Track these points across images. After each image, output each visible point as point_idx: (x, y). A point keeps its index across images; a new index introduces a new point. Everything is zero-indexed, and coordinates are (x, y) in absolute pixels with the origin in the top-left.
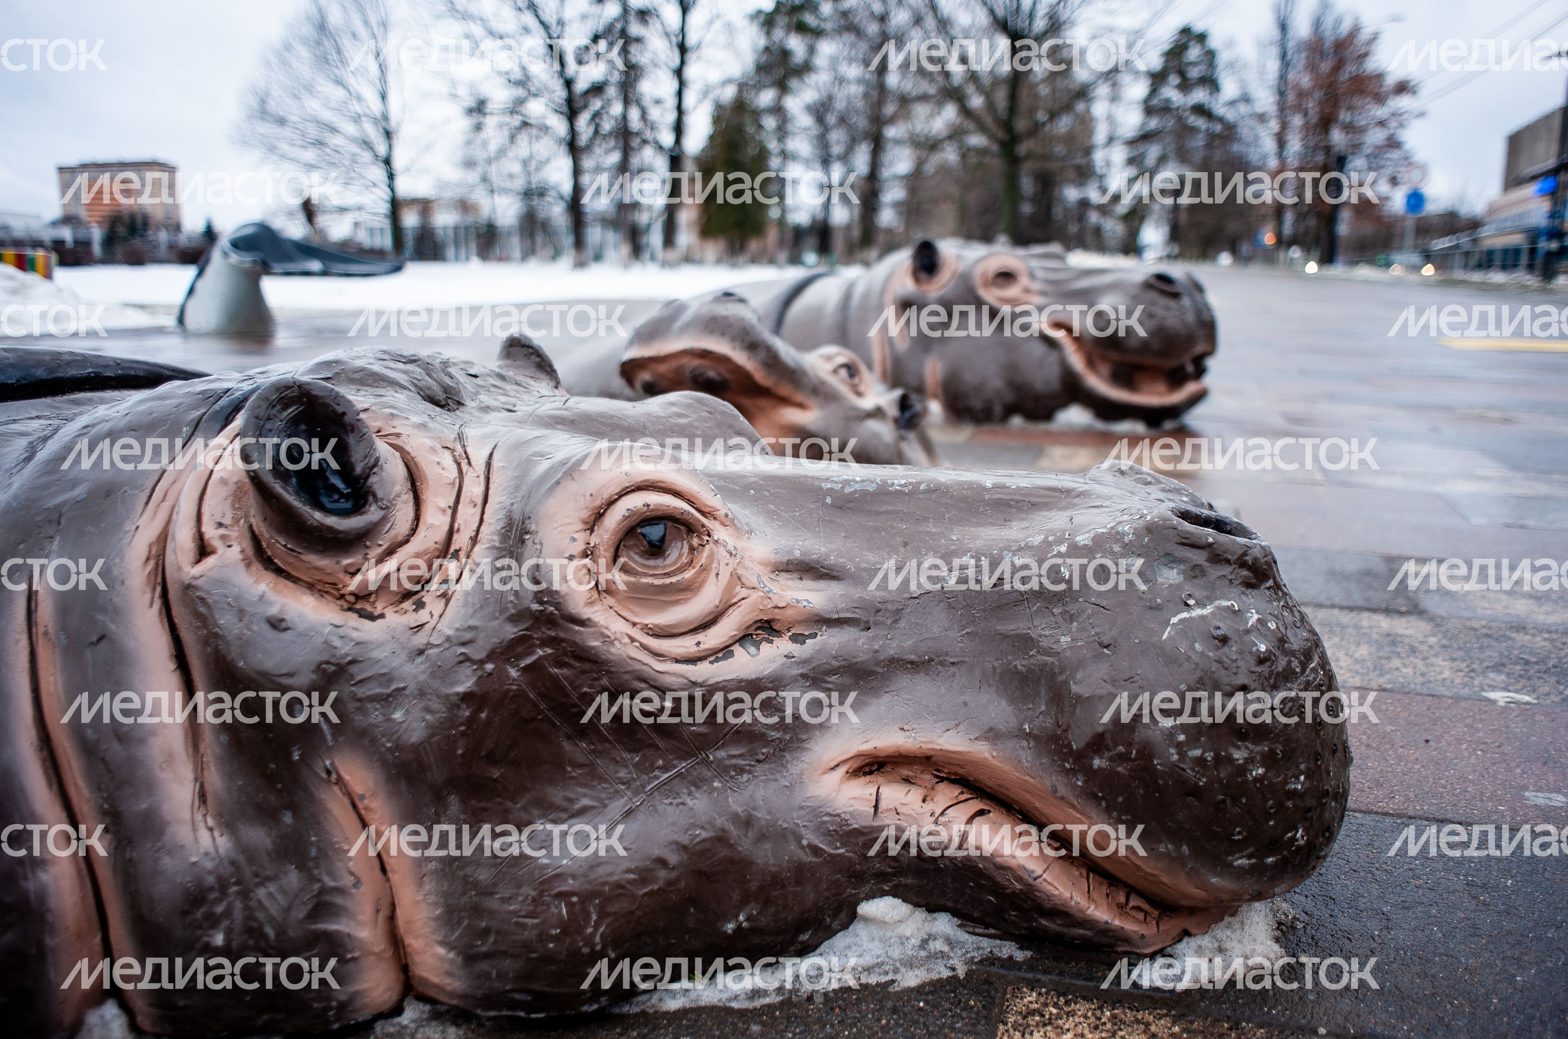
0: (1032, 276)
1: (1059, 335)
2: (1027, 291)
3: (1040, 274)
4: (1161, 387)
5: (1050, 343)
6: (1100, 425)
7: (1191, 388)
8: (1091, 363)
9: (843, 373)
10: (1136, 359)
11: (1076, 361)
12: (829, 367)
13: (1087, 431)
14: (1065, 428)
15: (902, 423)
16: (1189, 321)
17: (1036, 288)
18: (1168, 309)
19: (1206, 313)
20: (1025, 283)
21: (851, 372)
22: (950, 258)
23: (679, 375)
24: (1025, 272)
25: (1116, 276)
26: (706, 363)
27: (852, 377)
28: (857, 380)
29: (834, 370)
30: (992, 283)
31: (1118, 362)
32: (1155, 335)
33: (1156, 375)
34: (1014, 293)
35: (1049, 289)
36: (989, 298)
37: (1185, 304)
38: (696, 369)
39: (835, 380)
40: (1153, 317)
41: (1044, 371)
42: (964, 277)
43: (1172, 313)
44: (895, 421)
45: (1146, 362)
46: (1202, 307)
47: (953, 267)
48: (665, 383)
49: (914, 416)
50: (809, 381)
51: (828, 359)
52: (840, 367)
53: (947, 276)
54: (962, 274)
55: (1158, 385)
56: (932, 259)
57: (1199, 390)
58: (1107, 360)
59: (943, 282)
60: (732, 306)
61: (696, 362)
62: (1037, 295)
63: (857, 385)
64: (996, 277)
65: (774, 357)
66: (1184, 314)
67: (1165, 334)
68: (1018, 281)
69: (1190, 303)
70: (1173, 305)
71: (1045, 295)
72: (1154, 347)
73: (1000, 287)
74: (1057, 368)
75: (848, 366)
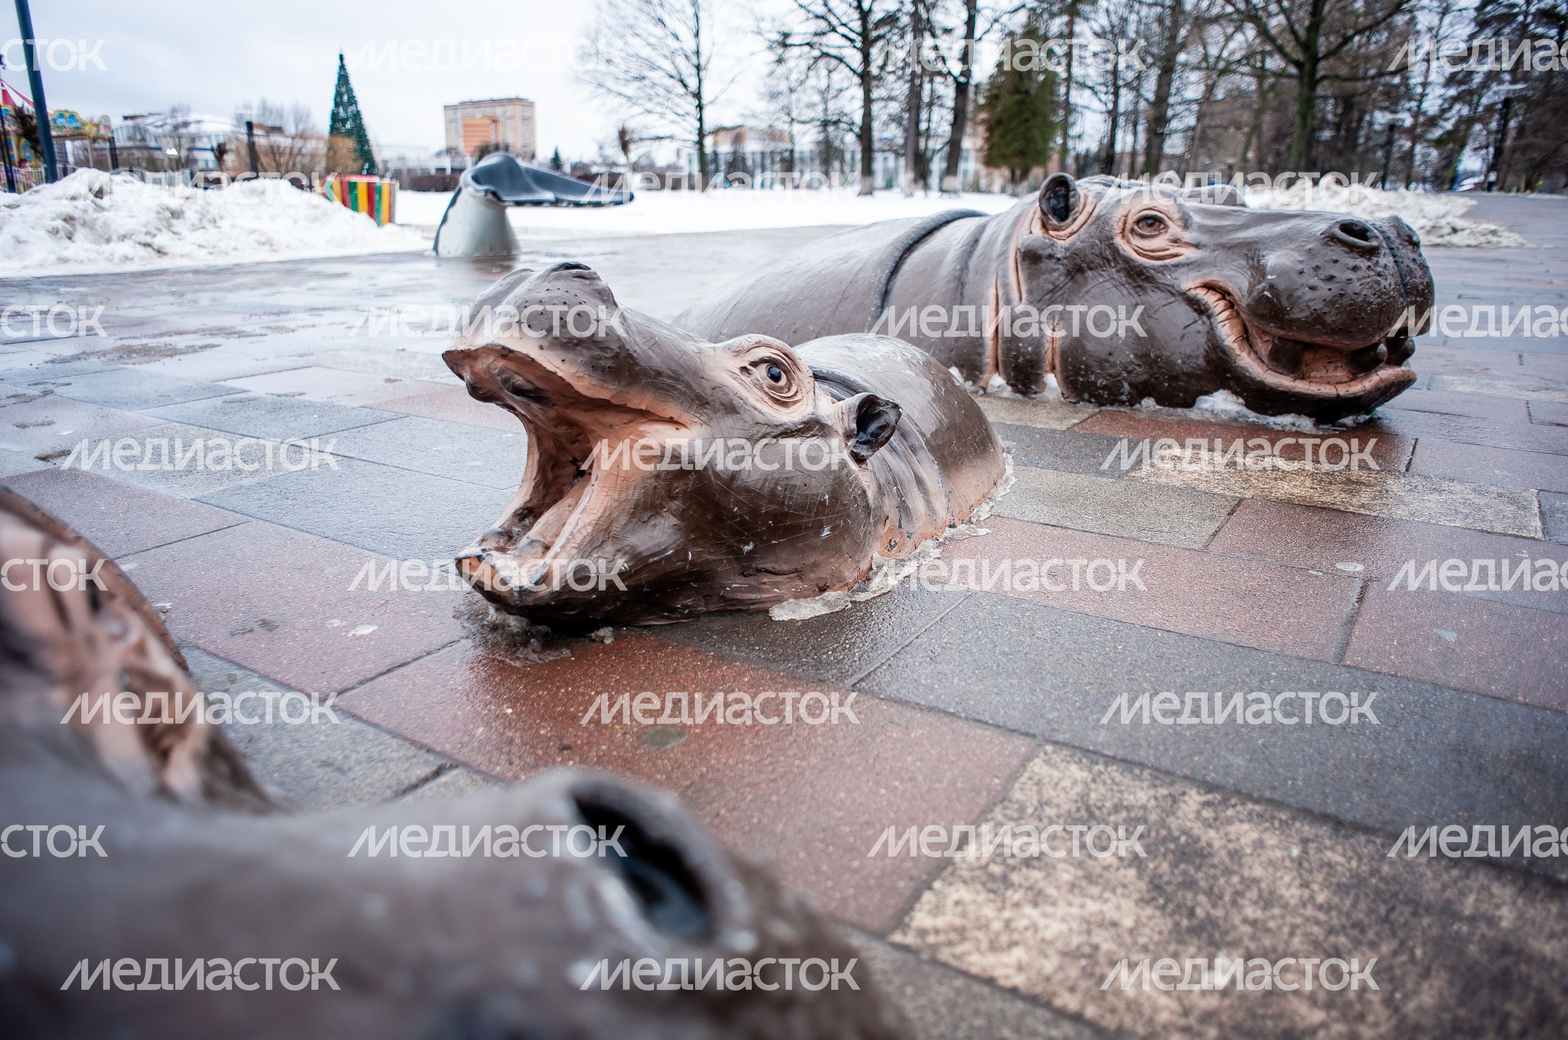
0: (1186, 223)
1: (1210, 299)
2: (1176, 241)
3: (1197, 219)
4: (1341, 374)
5: (1201, 309)
6: (1252, 416)
7: (1386, 373)
8: (1246, 337)
9: (761, 372)
10: (1304, 337)
11: (1227, 333)
12: (735, 364)
13: (1236, 420)
14: (1208, 415)
15: (864, 437)
16: (1386, 283)
17: (1187, 236)
18: (1355, 269)
19: (1419, 273)
20: (1175, 229)
21: (776, 370)
22: (1086, 197)
23: (492, 376)
24: (1176, 216)
25: (1292, 223)
26: (511, 365)
27: (776, 378)
28: (783, 381)
29: (744, 369)
30: (1132, 231)
31: (1280, 338)
32: (1331, 303)
33: (1332, 355)
34: (1159, 242)
35: (1204, 239)
36: (1127, 248)
37: (1383, 261)
38: (502, 372)
39: (743, 383)
40: (1331, 278)
41: (1185, 341)
42: (1101, 222)
43: (1360, 274)
44: (848, 436)
45: (1318, 340)
46: (1412, 265)
47: (1088, 209)
48: (488, 386)
49: (883, 428)
50: (688, 386)
51: (738, 353)
52: (755, 364)
53: (1081, 219)
54: (1098, 218)
55: (1336, 369)
56: (1066, 197)
57: (1396, 376)
58: (1265, 333)
59: (1075, 227)
60: (561, 284)
61: (501, 363)
62: (1188, 244)
63: (780, 390)
64: (1138, 222)
65: (616, 356)
66: (1379, 275)
67: (1346, 301)
68: (1166, 227)
69: (1391, 259)
70: (1363, 263)
71: (1197, 246)
72: (1329, 319)
73: (1143, 237)
74: (1202, 339)
75: (771, 362)
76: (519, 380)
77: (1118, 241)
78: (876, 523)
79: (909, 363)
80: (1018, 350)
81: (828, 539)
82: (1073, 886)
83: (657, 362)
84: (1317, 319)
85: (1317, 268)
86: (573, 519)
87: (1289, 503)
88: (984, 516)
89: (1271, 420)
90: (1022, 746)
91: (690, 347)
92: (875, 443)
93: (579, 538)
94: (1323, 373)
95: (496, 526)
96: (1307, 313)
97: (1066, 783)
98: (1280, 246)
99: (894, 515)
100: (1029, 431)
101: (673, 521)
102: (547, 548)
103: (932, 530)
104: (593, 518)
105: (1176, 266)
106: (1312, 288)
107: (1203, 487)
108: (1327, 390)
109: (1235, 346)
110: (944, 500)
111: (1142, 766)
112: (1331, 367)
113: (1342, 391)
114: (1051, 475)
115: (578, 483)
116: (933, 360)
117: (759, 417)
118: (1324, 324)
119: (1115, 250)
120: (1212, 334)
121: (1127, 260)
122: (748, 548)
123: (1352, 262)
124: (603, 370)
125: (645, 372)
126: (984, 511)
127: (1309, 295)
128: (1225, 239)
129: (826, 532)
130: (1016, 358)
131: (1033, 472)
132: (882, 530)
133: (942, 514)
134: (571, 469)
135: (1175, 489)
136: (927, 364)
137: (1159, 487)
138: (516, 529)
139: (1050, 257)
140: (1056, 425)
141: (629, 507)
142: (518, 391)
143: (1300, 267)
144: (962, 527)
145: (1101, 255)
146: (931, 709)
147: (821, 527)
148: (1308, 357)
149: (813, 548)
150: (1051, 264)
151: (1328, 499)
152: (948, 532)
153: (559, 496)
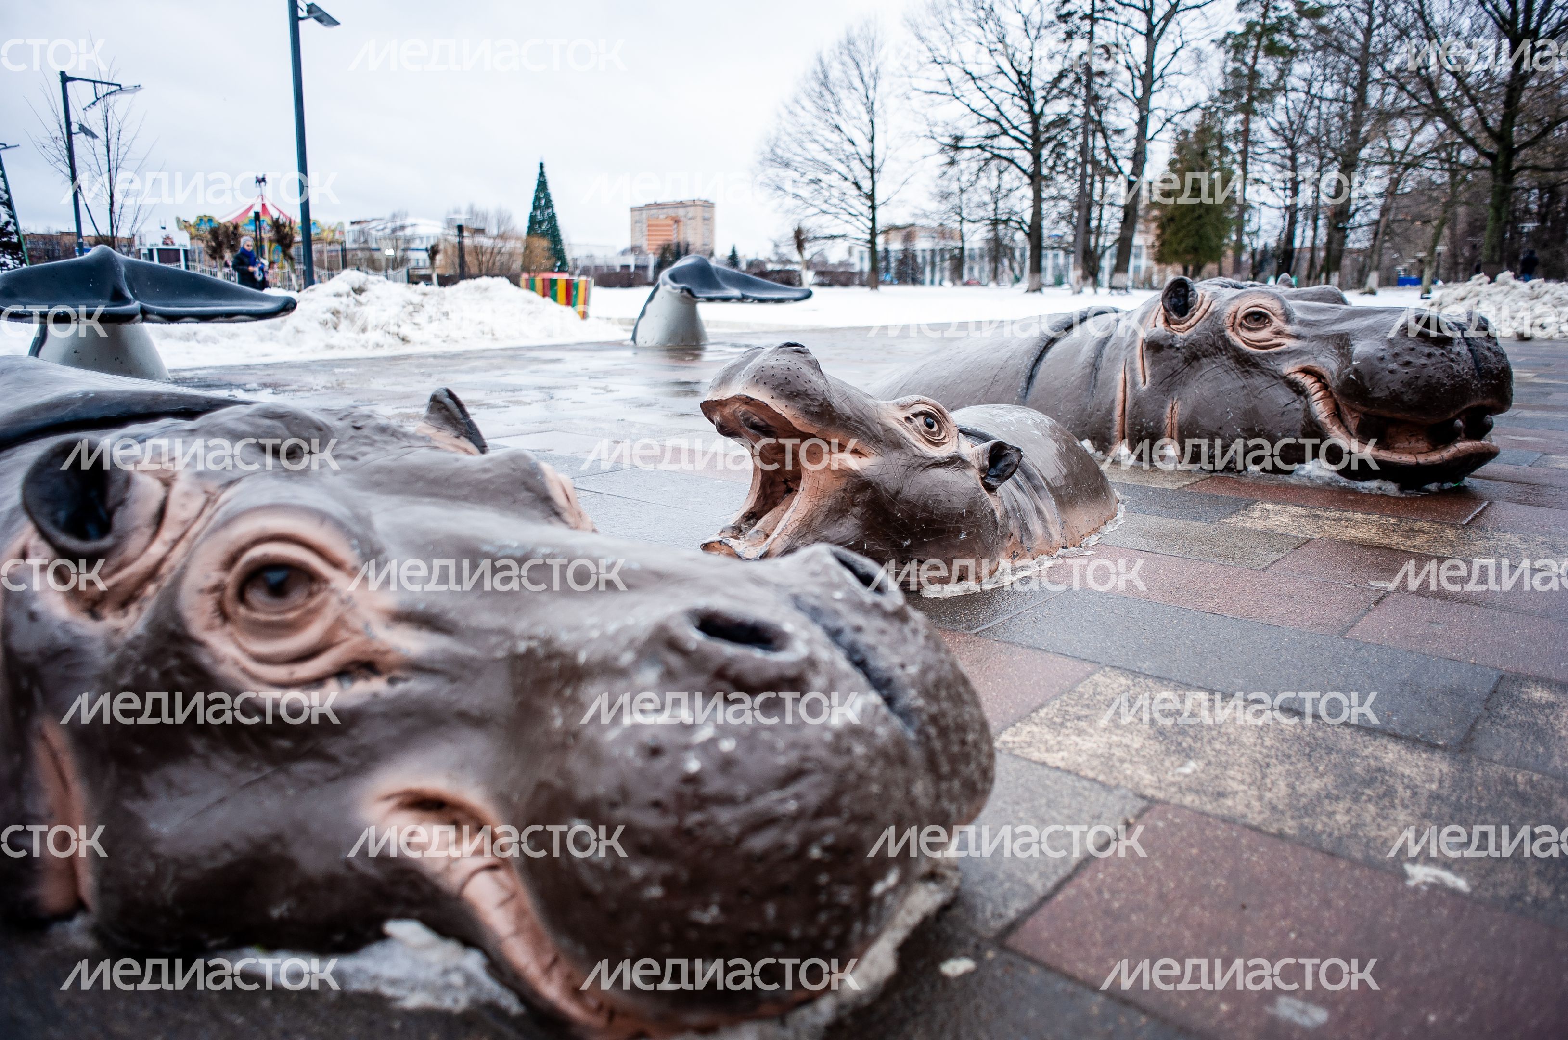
0: (1288, 318)
1: (1308, 381)
2: (1279, 333)
3: (1298, 314)
4: (1422, 445)
5: (1299, 390)
7: (1464, 446)
8: (1337, 415)
9: (920, 421)
10: (1385, 413)
11: (1321, 410)
12: (901, 415)
13: (1329, 484)
14: (1305, 481)
15: (993, 472)
16: (1460, 368)
17: (1289, 329)
18: (1429, 355)
19: (1494, 359)
20: (1277, 323)
21: (930, 420)
22: (1203, 296)
23: (736, 418)
24: (1280, 312)
25: (1380, 317)
26: (751, 409)
27: (930, 426)
28: (935, 428)
29: (907, 419)
30: (1241, 325)
31: (1365, 414)
32: (1408, 384)
33: (1413, 429)
34: (1264, 334)
35: (1304, 331)
36: (1236, 340)
37: (1457, 349)
38: (744, 414)
39: (906, 428)
40: (1408, 364)
41: (1285, 418)
42: (1215, 316)
43: (1433, 360)
44: (982, 470)
45: (1398, 415)
46: (1487, 353)
47: (1205, 306)
48: (732, 425)
49: (1008, 465)
50: (869, 428)
51: (903, 407)
52: (915, 415)
53: (1198, 314)
54: (1213, 313)
55: (1417, 441)
56: (1186, 296)
57: (1475, 448)
58: (1354, 410)
59: (1192, 321)
60: (785, 356)
61: (744, 408)
62: (1290, 336)
63: (933, 434)
64: (1246, 317)
65: (821, 405)
66: (1452, 360)
67: (1421, 382)
68: (1271, 321)
69: (1465, 347)
70: (1437, 351)
71: (1297, 337)
72: (1406, 398)
73: (1250, 329)
74: (1300, 416)
75: (927, 415)
76: (756, 419)
77: (1229, 333)
78: (1003, 537)
79: (1036, 425)
80: (1142, 425)
81: (965, 541)
82: (1105, 730)
83: (847, 410)
84: (1395, 398)
85: (1396, 355)
86: (786, 516)
87: (1351, 543)
88: (1092, 543)
89: (1360, 485)
90: (1089, 667)
91: (870, 402)
92: (1002, 477)
93: (790, 529)
94: (1406, 445)
95: (731, 523)
96: (1387, 392)
97: (1115, 685)
98: (1366, 337)
99: (1017, 533)
100: (1144, 490)
101: (856, 521)
102: (767, 536)
103: (1047, 548)
104: (800, 516)
105: (1279, 354)
106: (1392, 372)
107: (1280, 530)
108: (1407, 459)
109: (1327, 421)
110: (1059, 528)
111: (1170, 680)
112: (1413, 440)
113: (1421, 459)
114: (1154, 519)
115: (787, 497)
116: (1059, 426)
117: (917, 452)
118: (1402, 402)
119: (1226, 341)
120: (1308, 411)
121: (1236, 349)
122: (907, 543)
123: (1427, 350)
124: (812, 413)
125: (839, 417)
126: (1093, 539)
127: (1390, 377)
128: (1322, 331)
129: (963, 536)
130: (1140, 431)
131: (1139, 517)
132: (1008, 544)
133: (1057, 537)
134: (783, 487)
135: (1256, 532)
136: (1053, 429)
137: (1243, 530)
138: (744, 526)
139: (1171, 346)
140: (1168, 486)
141: (825, 509)
142: (754, 426)
143: (1381, 354)
144: (1072, 549)
145: (1213, 345)
146: (1029, 647)
147: (959, 532)
148: (1392, 430)
149: (954, 547)
150: (1172, 352)
151: (1385, 541)
152: (1061, 551)
153: (775, 505)
